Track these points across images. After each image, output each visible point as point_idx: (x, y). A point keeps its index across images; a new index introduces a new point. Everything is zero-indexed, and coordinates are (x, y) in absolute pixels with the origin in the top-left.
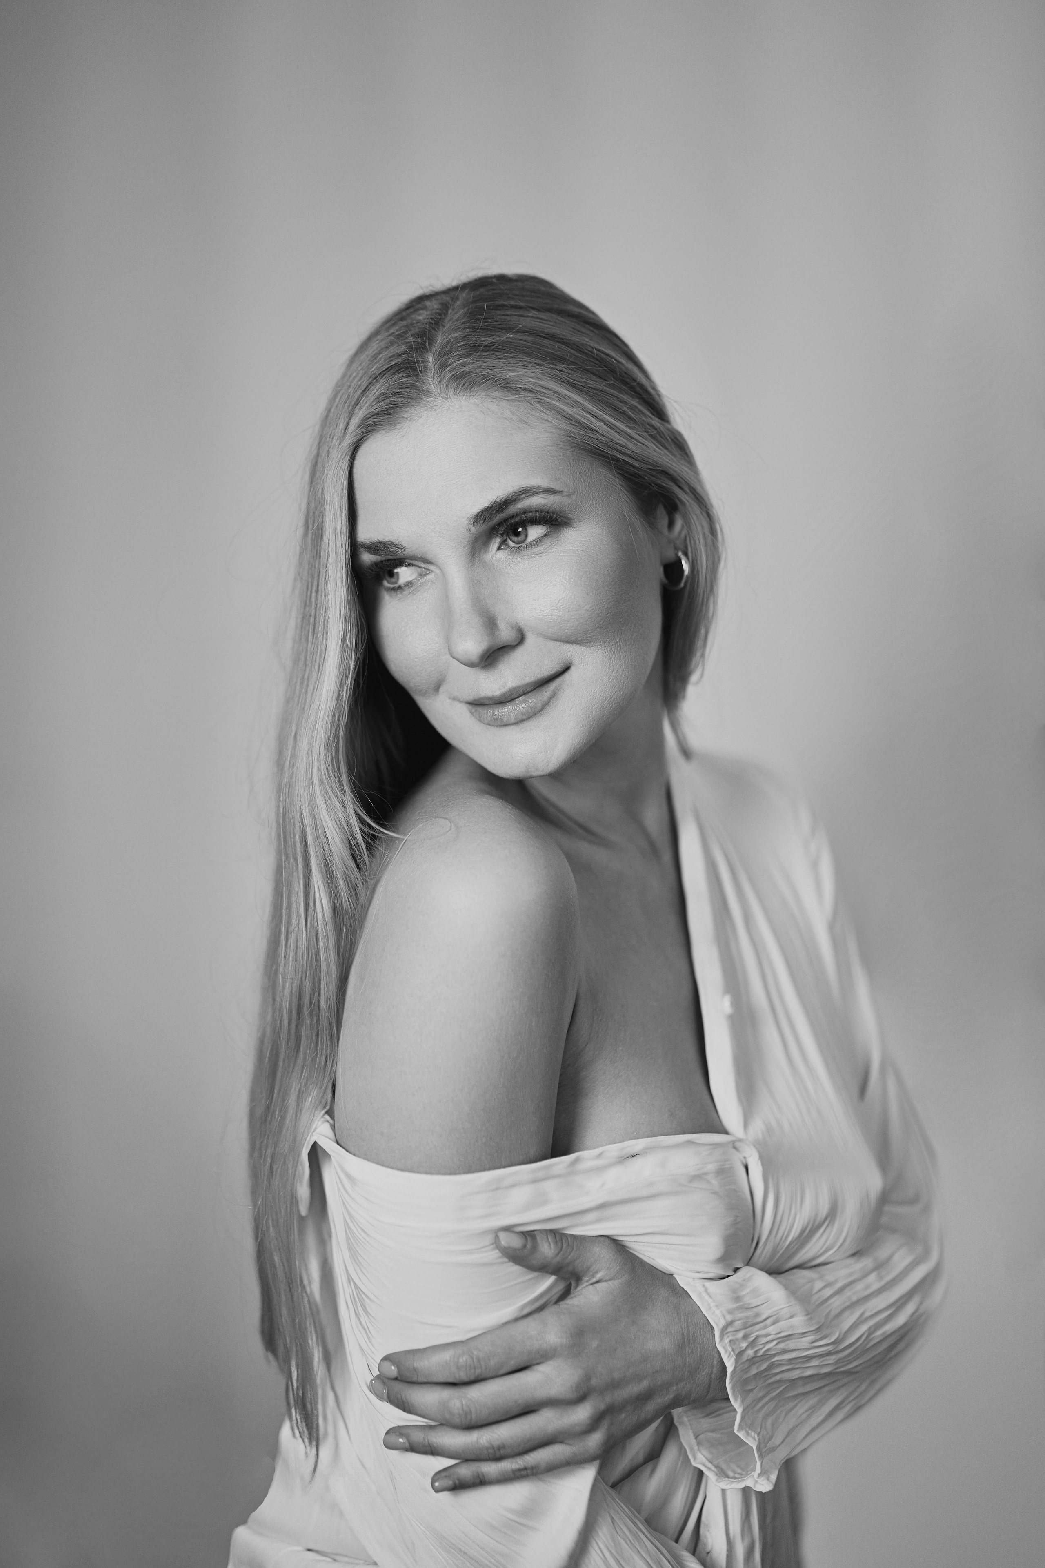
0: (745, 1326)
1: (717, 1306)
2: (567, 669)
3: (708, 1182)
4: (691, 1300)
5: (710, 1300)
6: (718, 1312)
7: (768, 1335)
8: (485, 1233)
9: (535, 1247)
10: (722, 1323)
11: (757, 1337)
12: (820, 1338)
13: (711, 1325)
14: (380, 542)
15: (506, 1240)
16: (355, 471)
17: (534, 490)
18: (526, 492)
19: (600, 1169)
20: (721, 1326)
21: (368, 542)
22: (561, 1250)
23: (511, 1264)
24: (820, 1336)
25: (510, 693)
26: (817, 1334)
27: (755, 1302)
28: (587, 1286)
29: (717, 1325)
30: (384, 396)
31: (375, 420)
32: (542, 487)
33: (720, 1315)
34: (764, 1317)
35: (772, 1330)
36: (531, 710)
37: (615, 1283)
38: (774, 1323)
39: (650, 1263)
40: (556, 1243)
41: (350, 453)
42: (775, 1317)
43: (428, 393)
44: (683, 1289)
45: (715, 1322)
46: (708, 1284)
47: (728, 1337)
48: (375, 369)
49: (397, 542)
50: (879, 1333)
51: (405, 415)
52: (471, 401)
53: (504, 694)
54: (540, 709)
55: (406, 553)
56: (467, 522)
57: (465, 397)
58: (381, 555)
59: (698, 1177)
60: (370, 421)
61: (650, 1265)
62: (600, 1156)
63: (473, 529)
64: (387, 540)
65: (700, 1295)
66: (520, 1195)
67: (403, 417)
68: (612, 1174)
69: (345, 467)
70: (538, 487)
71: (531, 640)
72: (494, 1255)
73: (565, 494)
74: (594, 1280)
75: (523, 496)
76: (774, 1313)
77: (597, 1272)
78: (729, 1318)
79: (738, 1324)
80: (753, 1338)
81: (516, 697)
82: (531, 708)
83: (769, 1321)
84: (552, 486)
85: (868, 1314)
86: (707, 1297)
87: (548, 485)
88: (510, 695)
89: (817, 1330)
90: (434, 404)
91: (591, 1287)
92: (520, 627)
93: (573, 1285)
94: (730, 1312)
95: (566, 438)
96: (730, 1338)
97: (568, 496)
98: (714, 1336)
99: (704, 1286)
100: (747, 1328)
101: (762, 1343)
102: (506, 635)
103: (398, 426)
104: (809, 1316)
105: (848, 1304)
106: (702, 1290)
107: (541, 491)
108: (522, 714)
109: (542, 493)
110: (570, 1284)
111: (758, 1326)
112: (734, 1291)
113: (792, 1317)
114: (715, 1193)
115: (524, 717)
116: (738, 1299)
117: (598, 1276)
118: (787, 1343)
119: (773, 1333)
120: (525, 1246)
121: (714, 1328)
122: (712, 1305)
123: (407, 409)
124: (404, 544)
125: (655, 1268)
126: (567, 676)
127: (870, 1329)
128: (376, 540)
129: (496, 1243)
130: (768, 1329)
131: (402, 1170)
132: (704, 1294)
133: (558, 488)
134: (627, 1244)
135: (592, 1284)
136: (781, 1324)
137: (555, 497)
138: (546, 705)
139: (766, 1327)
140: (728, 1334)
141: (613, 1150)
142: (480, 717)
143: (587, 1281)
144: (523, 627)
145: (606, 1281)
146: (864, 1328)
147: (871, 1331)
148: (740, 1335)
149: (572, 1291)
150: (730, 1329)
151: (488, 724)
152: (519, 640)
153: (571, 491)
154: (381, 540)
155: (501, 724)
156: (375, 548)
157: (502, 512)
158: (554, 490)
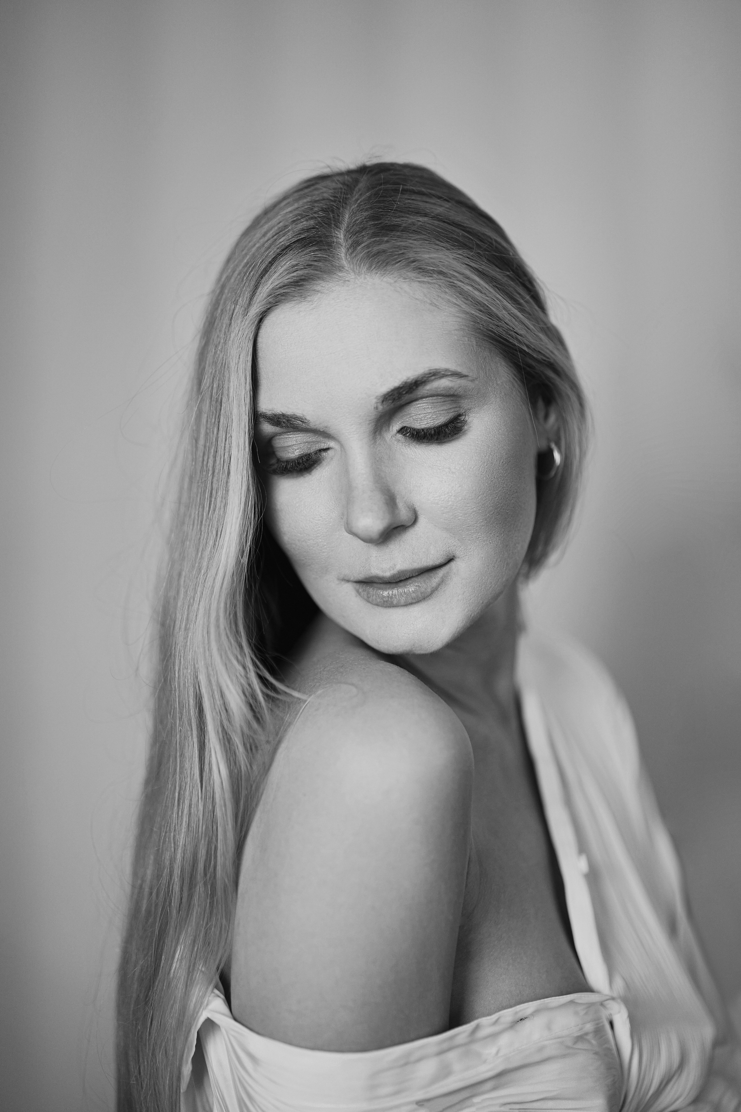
2: (450, 560)
3: (589, 1042)
14: (283, 415)
16: (260, 340)
17: (443, 373)
18: (435, 374)
19: (494, 1036)
21: (269, 413)
25: (399, 576)
30: (294, 268)
31: (286, 291)
32: (451, 370)
41: (256, 322)
43: (341, 268)
48: (283, 241)
49: (302, 416)
51: (317, 288)
52: (385, 279)
53: (393, 576)
54: (429, 594)
55: (309, 427)
56: (375, 401)
57: (378, 275)
58: (282, 427)
60: (282, 291)
62: (496, 1022)
63: (380, 407)
64: (291, 413)
67: (314, 290)
68: (504, 1040)
69: (251, 336)
70: (447, 370)
73: (470, 378)
75: (433, 378)
81: (403, 579)
82: (421, 593)
84: (459, 369)
87: (456, 369)
88: (399, 578)
90: (347, 279)
92: (415, 509)
95: (472, 323)
97: (472, 381)
102: (404, 515)
103: (309, 299)
107: (449, 373)
108: (412, 599)
109: (450, 376)
115: (414, 601)
123: (320, 282)
124: (308, 418)
126: (452, 566)
128: (279, 412)
133: (465, 372)
137: (461, 381)
138: (435, 590)
141: (508, 1014)
142: (368, 597)
144: (417, 509)
151: (377, 605)
152: (413, 520)
153: (475, 376)
154: (284, 412)
155: (388, 604)
156: (277, 420)
157: (411, 393)
158: (461, 374)
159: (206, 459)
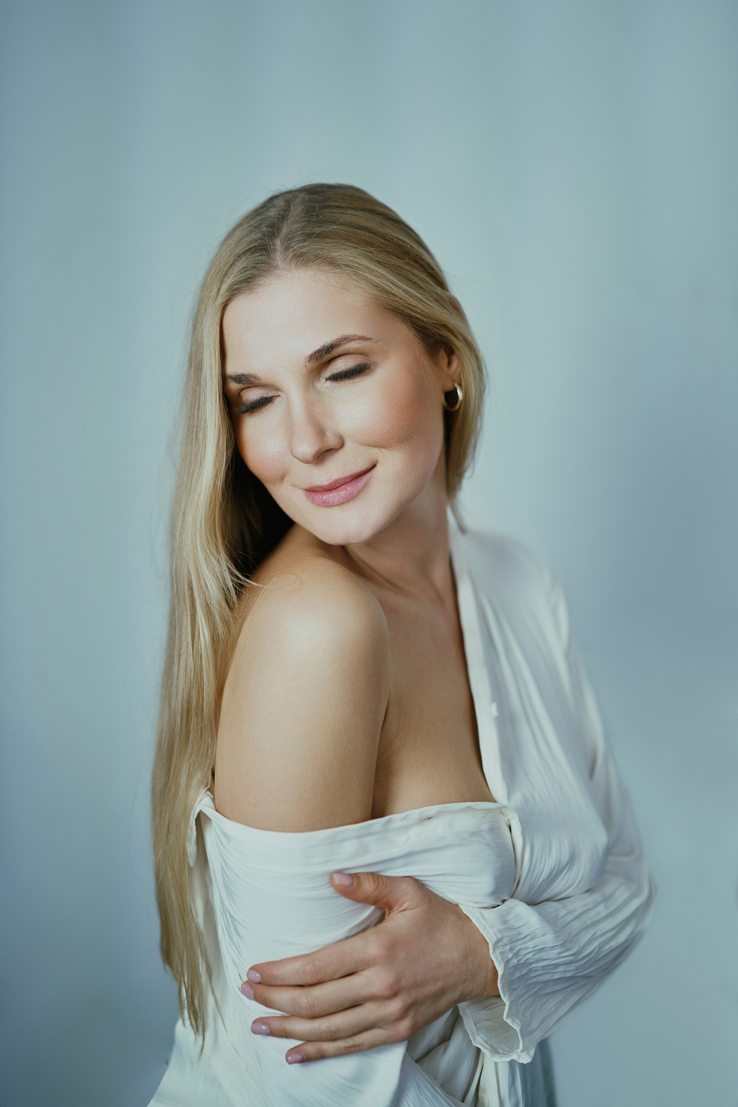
0: (511, 942)
1: (490, 927)
2: (374, 466)
3: (482, 837)
4: (471, 922)
5: (485, 923)
6: (491, 932)
7: (527, 948)
8: (323, 875)
9: (359, 885)
10: (494, 939)
11: (519, 950)
12: (565, 951)
13: (486, 941)
14: (243, 375)
15: (338, 879)
16: (224, 322)
17: (352, 338)
18: (346, 339)
20: (494, 942)
21: (234, 374)
22: (378, 887)
23: (343, 897)
24: (565, 949)
25: (334, 484)
26: (562, 948)
27: (517, 924)
28: (397, 913)
29: (491, 941)
30: (245, 269)
31: (239, 286)
32: (358, 335)
33: (493, 934)
34: (524, 935)
35: (530, 944)
36: (350, 495)
37: (417, 911)
38: (531, 940)
39: (442, 896)
40: (374, 881)
41: (221, 310)
42: (532, 935)
43: (276, 267)
44: (466, 915)
45: (489, 939)
46: (484, 911)
47: (499, 949)
48: (239, 250)
49: (255, 374)
50: (607, 947)
51: (261, 283)
52: (307, 273)
53: (330, 484)
54: (356, 495)
55: (261, 382)
56: (304, 360)
57: (302, 270)
58: (243, 384)
59: (476, 834)
60: (236, 287)
61: (441, 897)
62: (405, 817)
63: (308, 365)
64: (247, 373)
65: (478, 919)
66: (349, 847)
67: (259, 284)
68: (413, 832)
69: (218, 320)
70: (355, 335)
71: (349, 445)
72: (329, 891)
73: (374, 340)
74: (402, 909)
75: (344, 342)
76: (531, 932)
77: (404, 903)
78: (499, 936)
79: (505, 940)
80: (517, 951)
81: (338, 486)
82: (350, 494)
83: (528, 938)
84: (364, 334)
85: (598, 934)
86: (483, 921)
87: (362, 334)
88: (335, 485)
89: (563, 945)
90: (281, 275)
91: (400, 914)
92: (341, 436)
93: (387, 913)
94: (500, 931)
95: (374, 300)
96: (500, 950)
97: (377, 341)
98: (488, 949)
99: (481, 913)
100: (512, 943)
101: (523, 954)
102: (331, 441)
103: (255, 291)
104: (556, 935)
105: (584, 926)
106: (479, 915)
107: (357, 338)
108: (343, 499)
109: (357, 340)
110: (385, 912)
111: (520, 942)
112: (503, 916)
113: (544, 935)
114: (488, 845)
115: (345, 501)
116: (505, 922)
117: (405, 906)
118: (541, 954)
119: (531, 947)
120: (352, 884)
121: (488, 943)
122: (487, 926)
123: (262, 278)
124: (260, 376)
125: (445, 900)
126: (374, 471)
127: (600, 944)
128: (240, 373)
129: (331, 882)
130: (527, 944)
131: (265, 829)
132: (481, 919)
133: (369, 336)
134: (426, 883)
135: (401, 911)
136: (537, 940)
137: (366, 342)
138: (360, 492)
139: (525, 943)
140: (499, 948)
141: (415, 814)
142: (313, 500)
143: (397, 910)
144: (343, 435)
145: (411, 909)
146: (595, 944)
147: (601, 946)
148: (508, 948)
149: (386, 917)
150: (500, 944)
151: (319, 505)
152: (340, 445)
153: (378, 338)
154: (243, 373)
155: (328, 505)
156: (239, 379)
157: (329, 353)
158: (366, 338)
159: (193, 410)
